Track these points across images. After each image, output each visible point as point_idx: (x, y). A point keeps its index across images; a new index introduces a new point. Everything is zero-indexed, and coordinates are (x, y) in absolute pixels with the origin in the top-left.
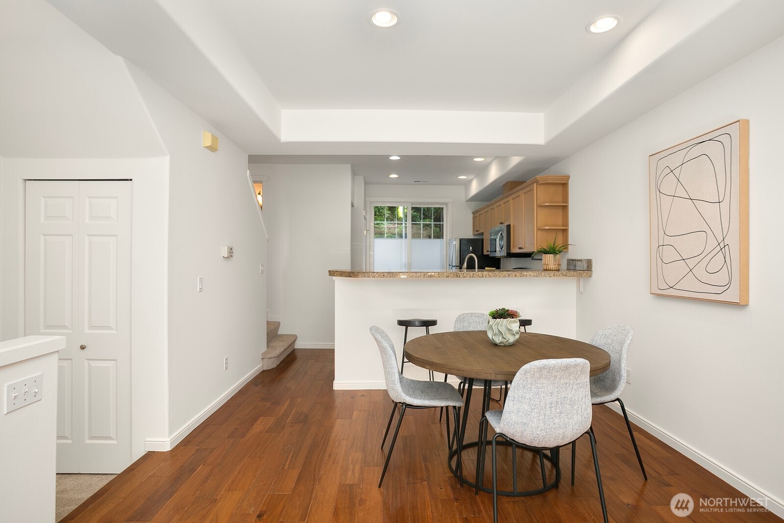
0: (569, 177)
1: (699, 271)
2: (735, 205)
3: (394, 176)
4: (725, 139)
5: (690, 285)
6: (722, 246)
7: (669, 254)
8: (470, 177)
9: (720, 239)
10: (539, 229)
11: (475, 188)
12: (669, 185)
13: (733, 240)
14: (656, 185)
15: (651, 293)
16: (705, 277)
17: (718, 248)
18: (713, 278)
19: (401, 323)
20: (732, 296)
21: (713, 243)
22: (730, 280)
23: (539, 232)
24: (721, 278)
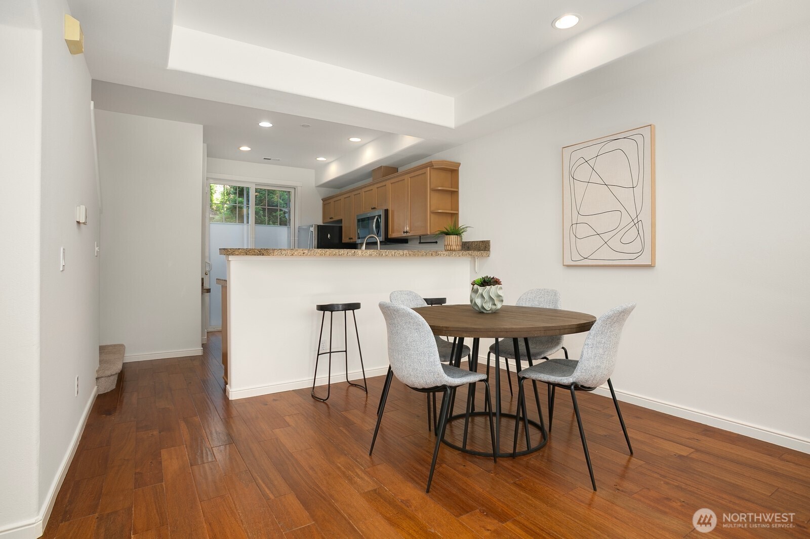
0: (460, 164)
1: (615, 243)
2: (648, 189)
3: (245, 148)
4: (639, 139)
5: (605, 255)
6: (636, 221)
7: (582, 230)
8: (330, 160)
9: (634, 216)
10: (433, 213)
11: (334, 171)
12: (583, 173)
13: (645, 217)
14: (570, 173)
15: (564, 265)
16: (619, 247)
17: (632, 224)
18: (627, 248)
19: (322, 308)
20: (645, 260)
21: (626, 219)
22: (643, 249)
23: (432, 215)
24: (636, 247)
